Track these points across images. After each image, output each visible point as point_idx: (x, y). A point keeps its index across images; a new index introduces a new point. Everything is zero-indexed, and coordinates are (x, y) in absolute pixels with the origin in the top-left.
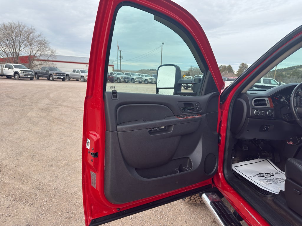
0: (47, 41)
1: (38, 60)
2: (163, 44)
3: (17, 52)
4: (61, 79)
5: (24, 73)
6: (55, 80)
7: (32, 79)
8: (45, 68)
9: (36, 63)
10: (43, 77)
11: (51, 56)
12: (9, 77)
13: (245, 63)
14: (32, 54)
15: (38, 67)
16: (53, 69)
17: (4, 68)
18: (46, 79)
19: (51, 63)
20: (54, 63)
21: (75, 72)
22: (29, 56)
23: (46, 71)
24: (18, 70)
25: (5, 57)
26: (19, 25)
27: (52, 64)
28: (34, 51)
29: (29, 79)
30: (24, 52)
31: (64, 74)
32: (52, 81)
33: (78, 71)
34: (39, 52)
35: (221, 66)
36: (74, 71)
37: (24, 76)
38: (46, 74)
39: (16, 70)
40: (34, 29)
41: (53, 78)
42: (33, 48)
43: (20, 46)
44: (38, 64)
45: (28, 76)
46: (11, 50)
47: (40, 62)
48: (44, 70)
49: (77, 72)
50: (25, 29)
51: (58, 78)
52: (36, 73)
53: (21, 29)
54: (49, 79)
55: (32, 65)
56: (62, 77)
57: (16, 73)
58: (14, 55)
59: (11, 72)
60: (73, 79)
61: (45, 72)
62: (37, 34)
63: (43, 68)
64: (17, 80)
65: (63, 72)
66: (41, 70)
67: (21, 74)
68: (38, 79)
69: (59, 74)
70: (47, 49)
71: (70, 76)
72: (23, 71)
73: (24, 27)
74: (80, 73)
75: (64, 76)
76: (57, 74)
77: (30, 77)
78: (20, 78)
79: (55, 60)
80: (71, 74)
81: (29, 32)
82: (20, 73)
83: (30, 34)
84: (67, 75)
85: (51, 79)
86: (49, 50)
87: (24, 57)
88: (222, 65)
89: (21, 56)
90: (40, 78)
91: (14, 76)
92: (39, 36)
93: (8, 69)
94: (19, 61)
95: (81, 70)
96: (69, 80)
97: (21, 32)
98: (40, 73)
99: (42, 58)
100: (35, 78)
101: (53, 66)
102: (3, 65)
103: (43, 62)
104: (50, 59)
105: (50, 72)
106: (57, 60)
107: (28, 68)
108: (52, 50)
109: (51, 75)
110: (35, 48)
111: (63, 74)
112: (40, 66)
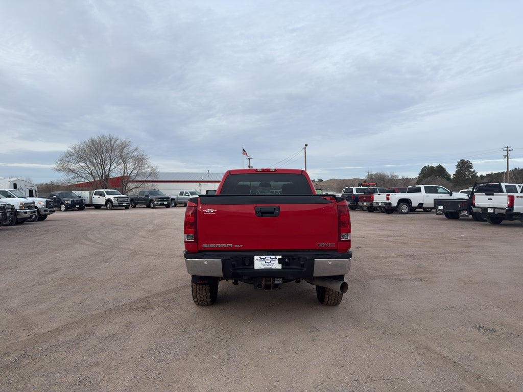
0: (146, 156)
1: (133, 182)
2: (306, 145)
3: (107, 173)
4: (164, 205)
5: (118, 200)
6: (156, 207)
7: (127, 208)
8: (144, 192)
9: (131, 185)
10: (141, 204)
11: (151, 174)
12: (98, 207)
13: (466, 160)
14: (125, 175)
15: (134, 190)
16: (155, 192)
17: (94, 196)
18: (145, 206)
19: (151, 184)
20: (155, 184)
21: (183, 195)
22: (122, 177)
23: (146, 196)
24: (111, 197)
25: (92, 180)
26: (110, 138)
27: (153, 185)
28: (128, 170)
29: (124, 208)
30: (116, 171)
31: (169, 198)
32: (153, 208)
33: (186, 193)
34: (135, 171)
35: (425, 167)
36: (181, 194)
37: (118, 205)
38: (145, 199)
39: (108, 197)
40: (130, 142)
41: (154, 204)
42: (128, 166)
43: (111, 165)
44: (134, 187)
45: (123, 204)
46: (99, 171)
47: (136, 184)
48: (143, 195)
49: (185, 195)
50: (118, 142)
51: (161, 204)
52: (132, 200)
53: (112, 143)
54: (148, 207)
55: (126, 189)
56: (165, 203)
57: (108, 201)
58: (102, 177)
59: (101, 200)
60: (181, 204)
61: (143, 197)
62: (132, 148)
63: (142, 193)
64: (109, 210)
65: (167, 195)
66: (139, 194)
67: (115, 202)
68: (134, 207)
69: (163, 199)
70: (146, 166)
71: (176, 200)
72: (118, 197)
73: (116, 140)
74: (189, 195)
75: (169, 200)
76: (159, 198)
77: (125, 204)
78: (113, 207)
79: (156, 180)
80: (178, 198)
81: (123, 146)
82: (113, 201)
83: (123, 149)
84: (173, 199)
85: (152, 206)
86: (149, 167)
87: (115, 178)
88: (427, 166)
89: (111, 177)
90: (137, 206)
91: (106, 205)
92: (136, 150)
93: (98, 196)
94: (109, 184)
95: (190, 191)
96: (175, 206)
97: (112, 147)
98: (137, 199)
99: (138, 179)
100: (130, 207)
101: (154, 188)
102: (92, 191)
103: (140, 184)
104: (149, 179)
105: (151, 197)
106: (159, 179)
107: (123, 194)
108: (152, 167)
109: (151, 200)
110: (130, 166)
111: (167, 199)
112: (136, 189)
